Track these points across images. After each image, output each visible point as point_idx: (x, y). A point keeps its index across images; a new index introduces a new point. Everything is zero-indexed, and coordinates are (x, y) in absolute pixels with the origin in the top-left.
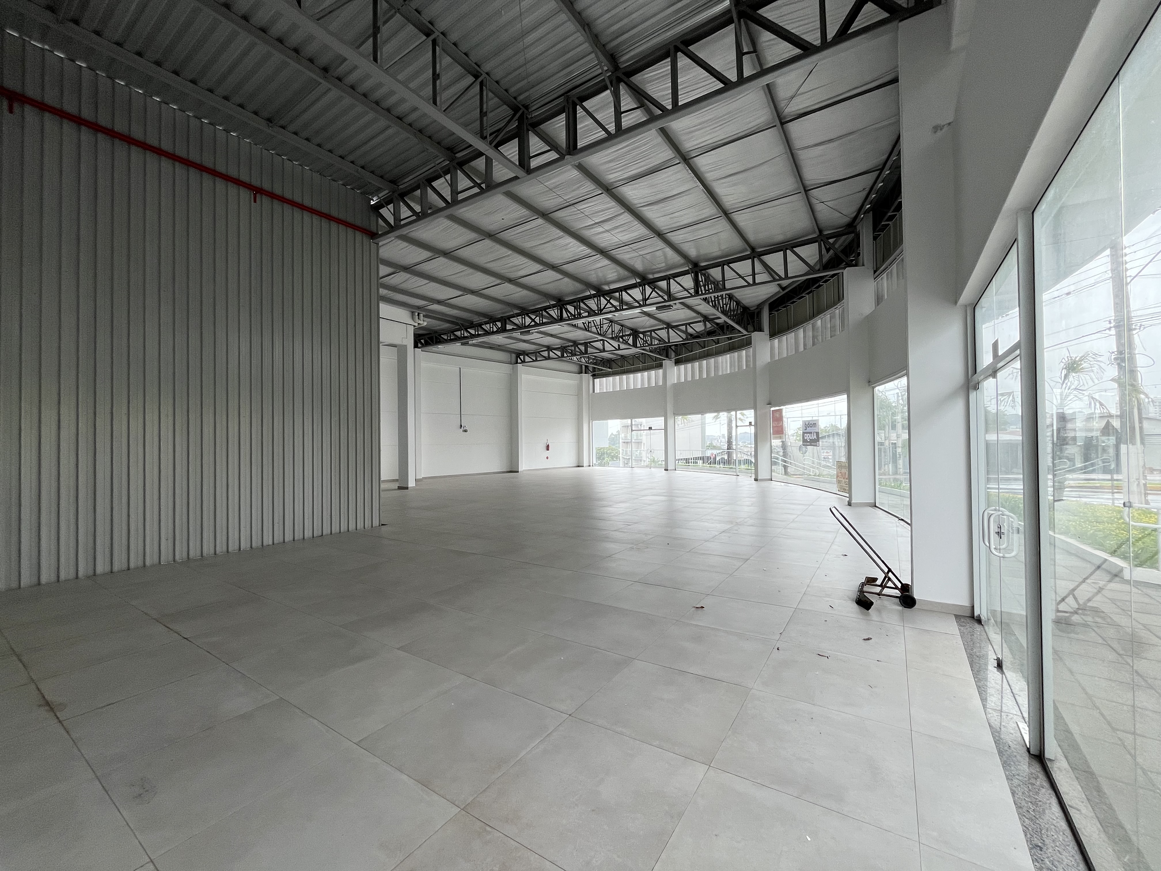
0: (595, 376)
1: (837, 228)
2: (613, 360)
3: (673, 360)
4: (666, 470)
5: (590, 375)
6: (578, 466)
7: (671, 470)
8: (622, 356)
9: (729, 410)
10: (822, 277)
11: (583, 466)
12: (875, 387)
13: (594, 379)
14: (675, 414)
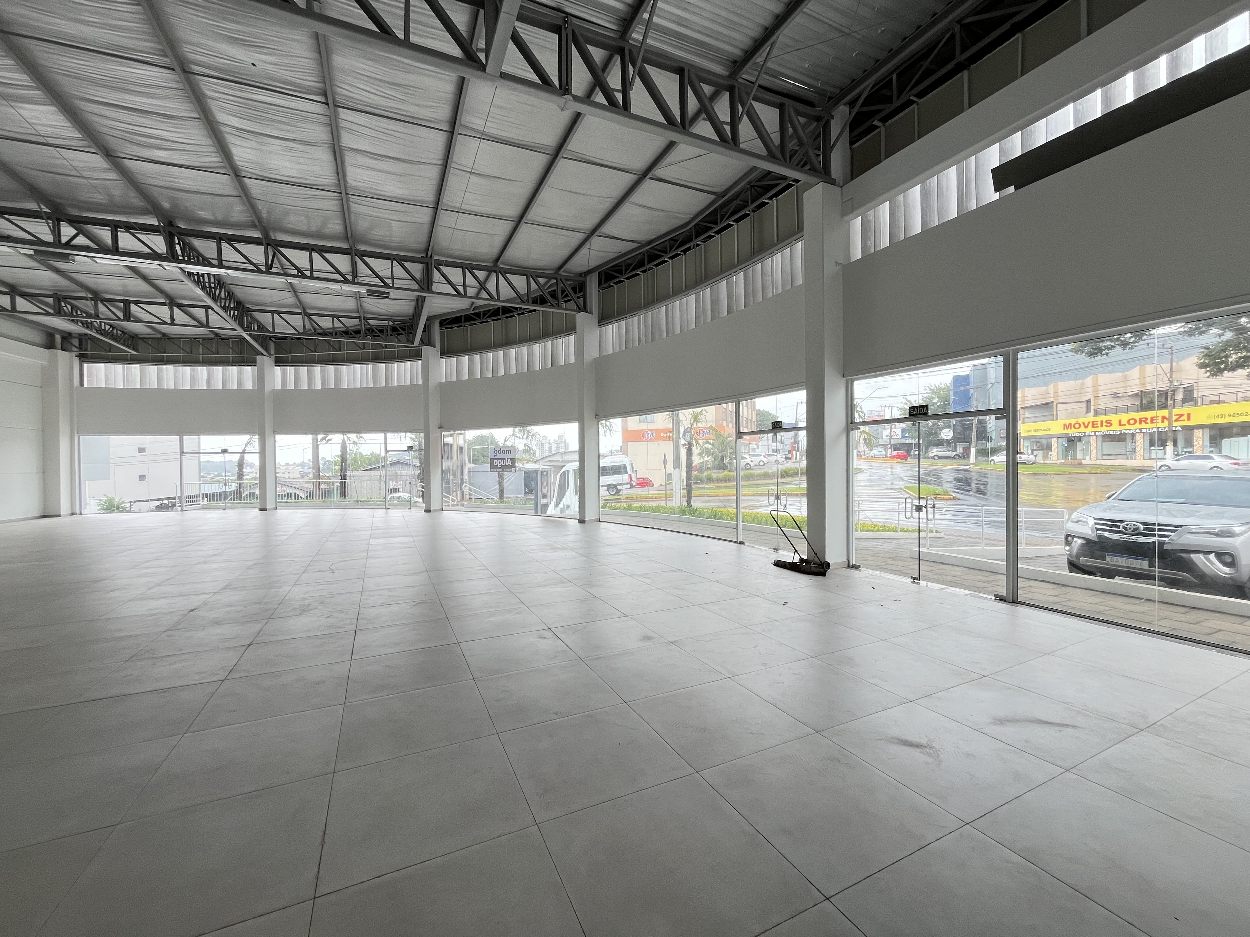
0: (83, 358)
1: (517, 267)
2: (141, 338)
3: (273, 357)
4: (263, 509)
5: (74, 354)
6: (45, 516)
7: (271, 509)
8: (164, 334)
9: (344, 432)
10: (516, 308)
11: (59, 516)
12: (601, 420)
13: (82, 362)
14: (275, 432)
